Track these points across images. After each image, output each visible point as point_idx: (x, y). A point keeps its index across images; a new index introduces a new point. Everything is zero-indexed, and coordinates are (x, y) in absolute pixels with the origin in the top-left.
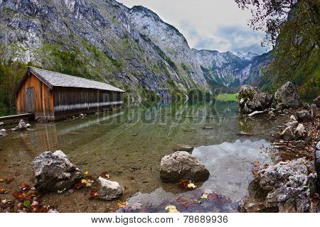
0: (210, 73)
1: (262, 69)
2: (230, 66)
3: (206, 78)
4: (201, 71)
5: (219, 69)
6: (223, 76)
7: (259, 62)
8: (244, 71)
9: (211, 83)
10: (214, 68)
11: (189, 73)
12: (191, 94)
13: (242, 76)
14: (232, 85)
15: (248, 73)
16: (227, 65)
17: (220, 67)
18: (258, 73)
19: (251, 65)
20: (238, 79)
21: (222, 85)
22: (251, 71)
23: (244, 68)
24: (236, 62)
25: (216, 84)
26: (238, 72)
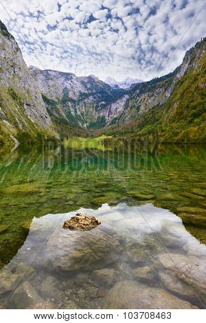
0: (59, 106)
1: (147, 103)
2: (91, 97)
3: (51, 115)
4: (43, 103)
5: (73, 101)
6: (79, 113)
7: (142, 92)
8: (114, 106)
9: (58, 122)
10: (66, 100)
11: (21, 104)
12: (22, 137)
13: (110, 113)
14: (92, 125)
15: (121, 109)
16: (87, 96)
17: (75, 98)
18: (138, 109)
19: (127, 96)
20: (103, 118)
21: (77, 125)
22: (126, 106)
23: (114, 101)
24: (102, 92)
25: (66, 123)
26: (104, 106)
